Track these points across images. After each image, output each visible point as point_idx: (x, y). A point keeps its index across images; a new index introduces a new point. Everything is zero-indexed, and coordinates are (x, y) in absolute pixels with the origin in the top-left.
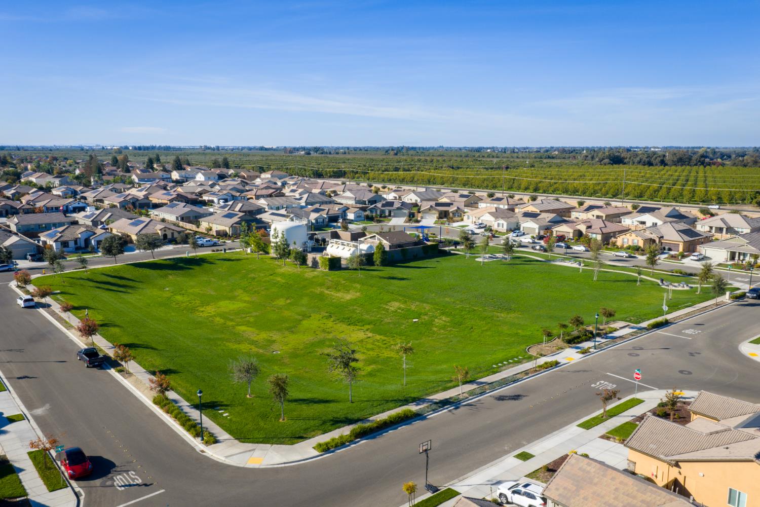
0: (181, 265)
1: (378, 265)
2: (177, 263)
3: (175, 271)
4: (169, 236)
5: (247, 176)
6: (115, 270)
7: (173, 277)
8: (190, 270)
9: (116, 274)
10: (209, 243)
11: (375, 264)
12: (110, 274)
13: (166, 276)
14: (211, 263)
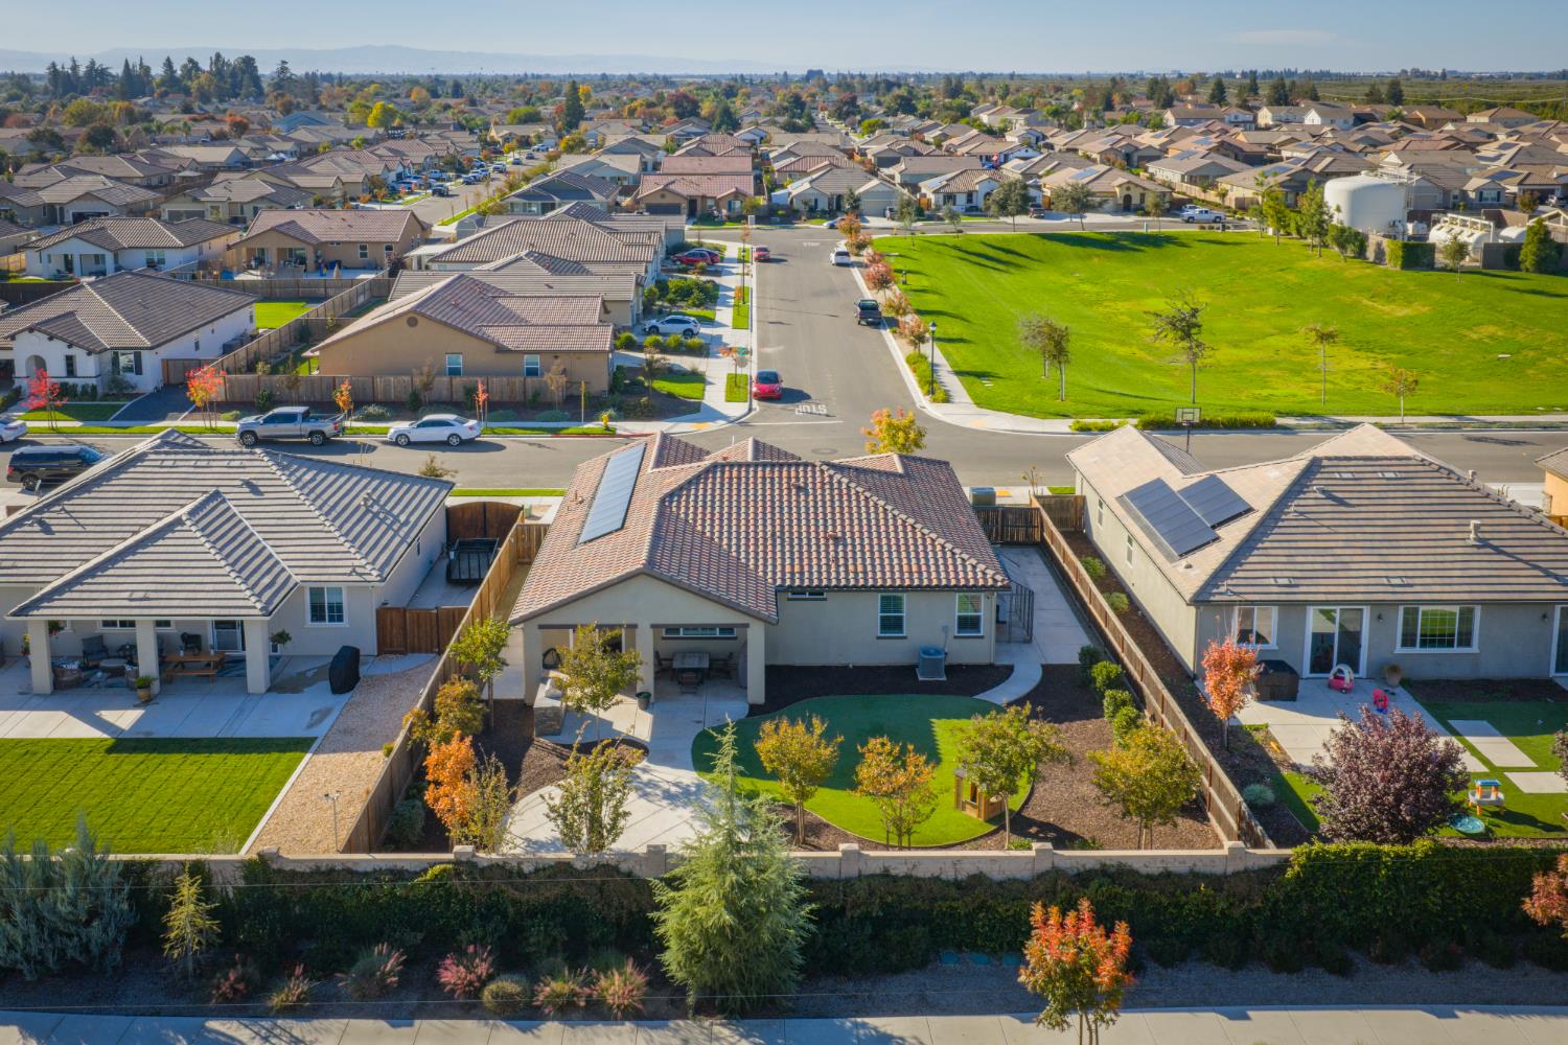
0: (1125, 243)
1: (1527, 270)
2: (1119, 240)
3: (1108, 252)
4: (1136, 201)
5: (1427, 120)
6: (1005, 239)
7: (1100, 261)
8: (1136, 254)
9: (1005, 246)
10: (1206, 216)
11: (1522, 266)
12: (994, 243)
13: (1090, 257)
14: (1183, 245)
